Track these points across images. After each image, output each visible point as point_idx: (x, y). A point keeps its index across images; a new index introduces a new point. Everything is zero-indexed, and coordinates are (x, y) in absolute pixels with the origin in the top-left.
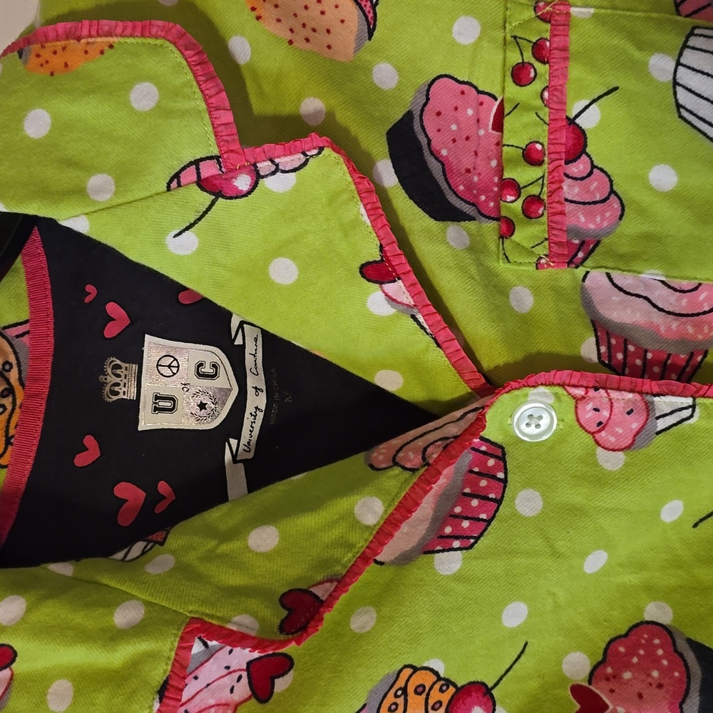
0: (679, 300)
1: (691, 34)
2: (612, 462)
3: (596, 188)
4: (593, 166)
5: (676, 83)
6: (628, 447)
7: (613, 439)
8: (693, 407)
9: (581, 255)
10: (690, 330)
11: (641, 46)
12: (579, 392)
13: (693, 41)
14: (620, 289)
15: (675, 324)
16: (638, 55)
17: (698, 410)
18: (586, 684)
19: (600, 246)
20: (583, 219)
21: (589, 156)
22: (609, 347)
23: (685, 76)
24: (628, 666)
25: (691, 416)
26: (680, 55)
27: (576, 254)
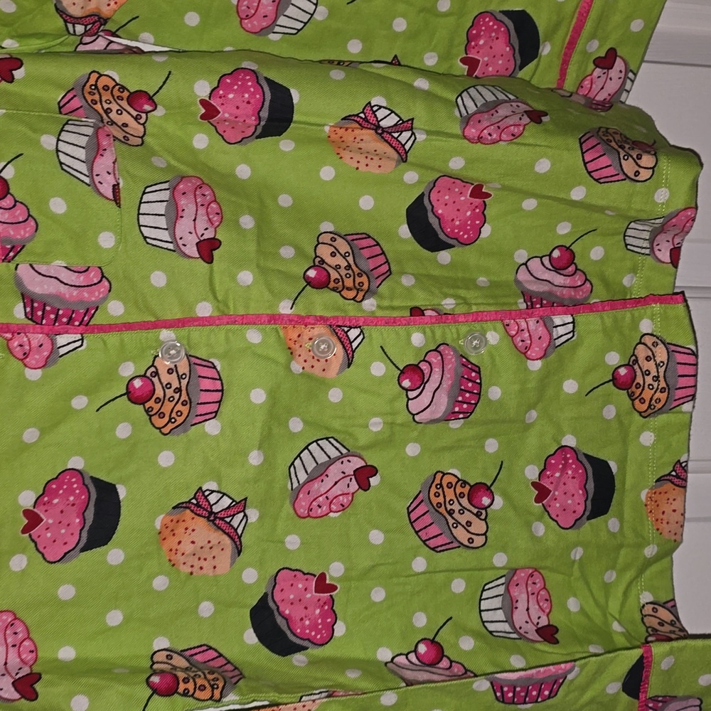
0: (79, 277)
1: (67, 123)
2: (34, 375)
3: (19, 214)
4: (16, 201)
5: (58, 151)
6: (43, 366)
7: (34, 362)
8: (82, 339)
9: (12, 254)
10: (86, 295)
11: (35, 131)
12: (9, 336)
13: (67, 128)
14: (40, 274)
15: (75, 292)
16: (34, 136)
17: (85, 341)
18: (32, 508)
19: (24, 249)
20: (12, 233)
21: (12, 195)
22: (32, 308)
23: (62, 146)
24: (57, 496)
25: (82, 345)
26: (59, 135)
27: (8, 254)
